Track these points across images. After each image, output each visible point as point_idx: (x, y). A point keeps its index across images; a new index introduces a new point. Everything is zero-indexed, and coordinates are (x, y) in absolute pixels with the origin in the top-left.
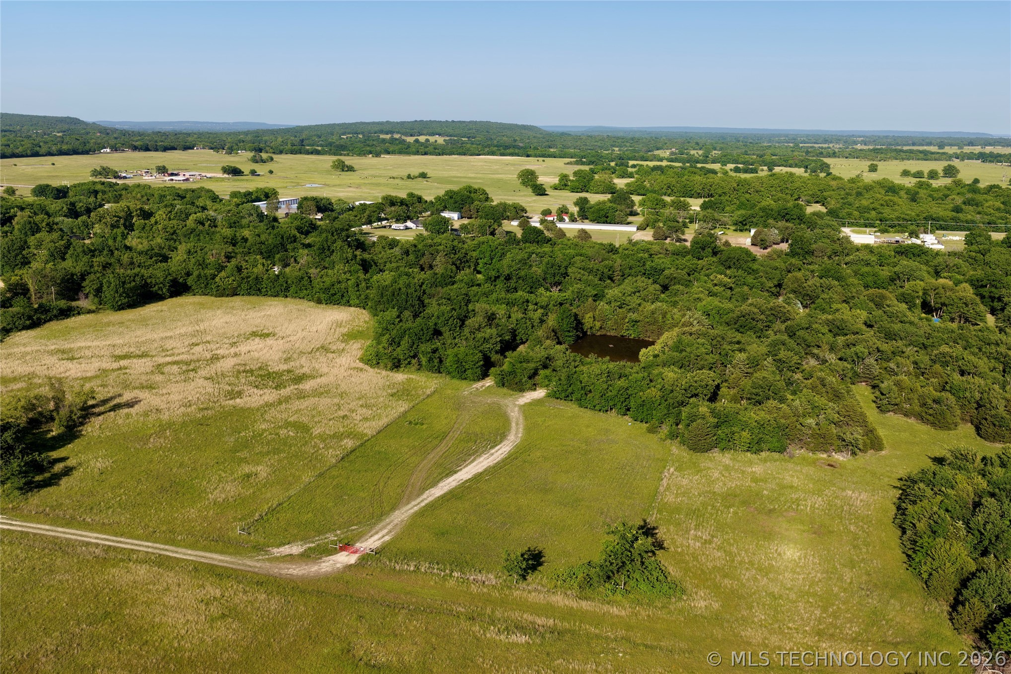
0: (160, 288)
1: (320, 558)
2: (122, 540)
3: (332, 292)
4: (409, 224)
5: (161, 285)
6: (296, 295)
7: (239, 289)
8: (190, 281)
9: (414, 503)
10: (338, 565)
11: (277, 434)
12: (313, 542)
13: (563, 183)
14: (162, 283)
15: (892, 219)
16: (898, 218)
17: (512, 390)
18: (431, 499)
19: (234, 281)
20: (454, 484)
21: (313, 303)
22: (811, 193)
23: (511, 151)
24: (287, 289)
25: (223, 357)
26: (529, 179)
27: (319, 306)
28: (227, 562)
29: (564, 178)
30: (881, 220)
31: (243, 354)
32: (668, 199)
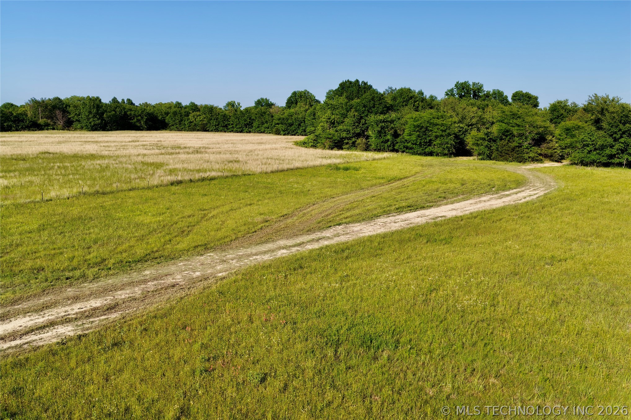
3: (290, 121)
7: (209, 125)
14: (140, 115)
19: (205, 118)
24: (251, 125)
27: (278, 137)
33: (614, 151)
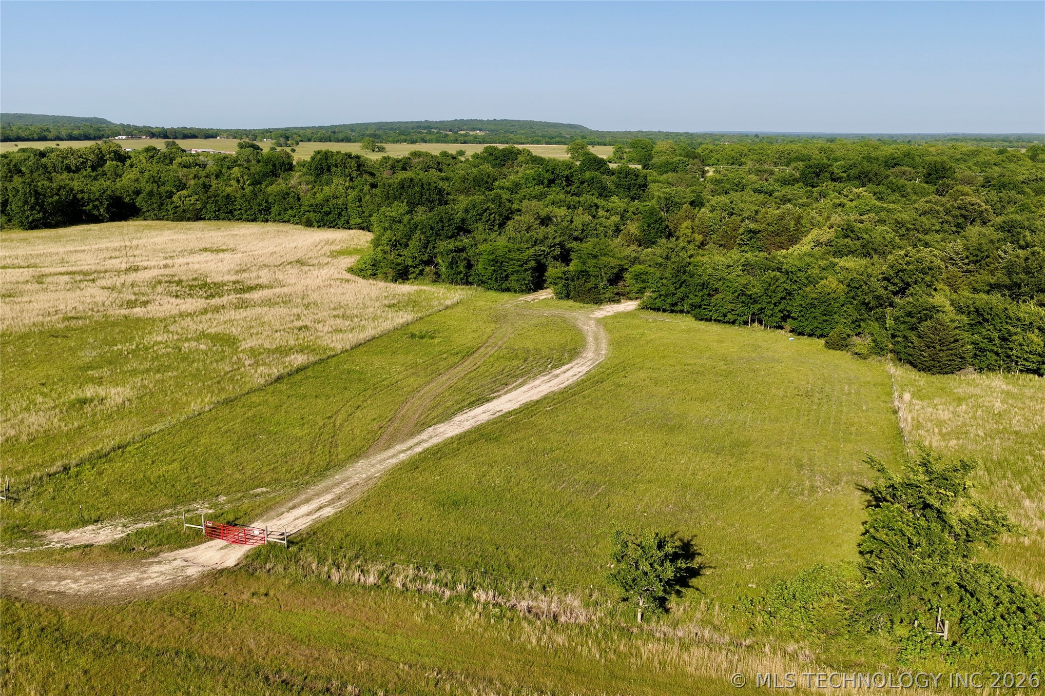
0: (95, 207)
1: (156, 554)
3: (326, 209)
5: (97, 203)
6: (279, 217)
7: (204, 210)
8: (139, 201)
9: (399, 447)
12: (154, 520)
13: (618, 155)
14: (97, 199)
17: (583, 301)
18: (435, 441)
19: (197, 200)
20: (484, 418)
21: (301, 227)
23: (557, 140)
24: (267, 210)
25: (145, 269)
29: (618, 149)
31: (177, 266)
33: (675, 299)
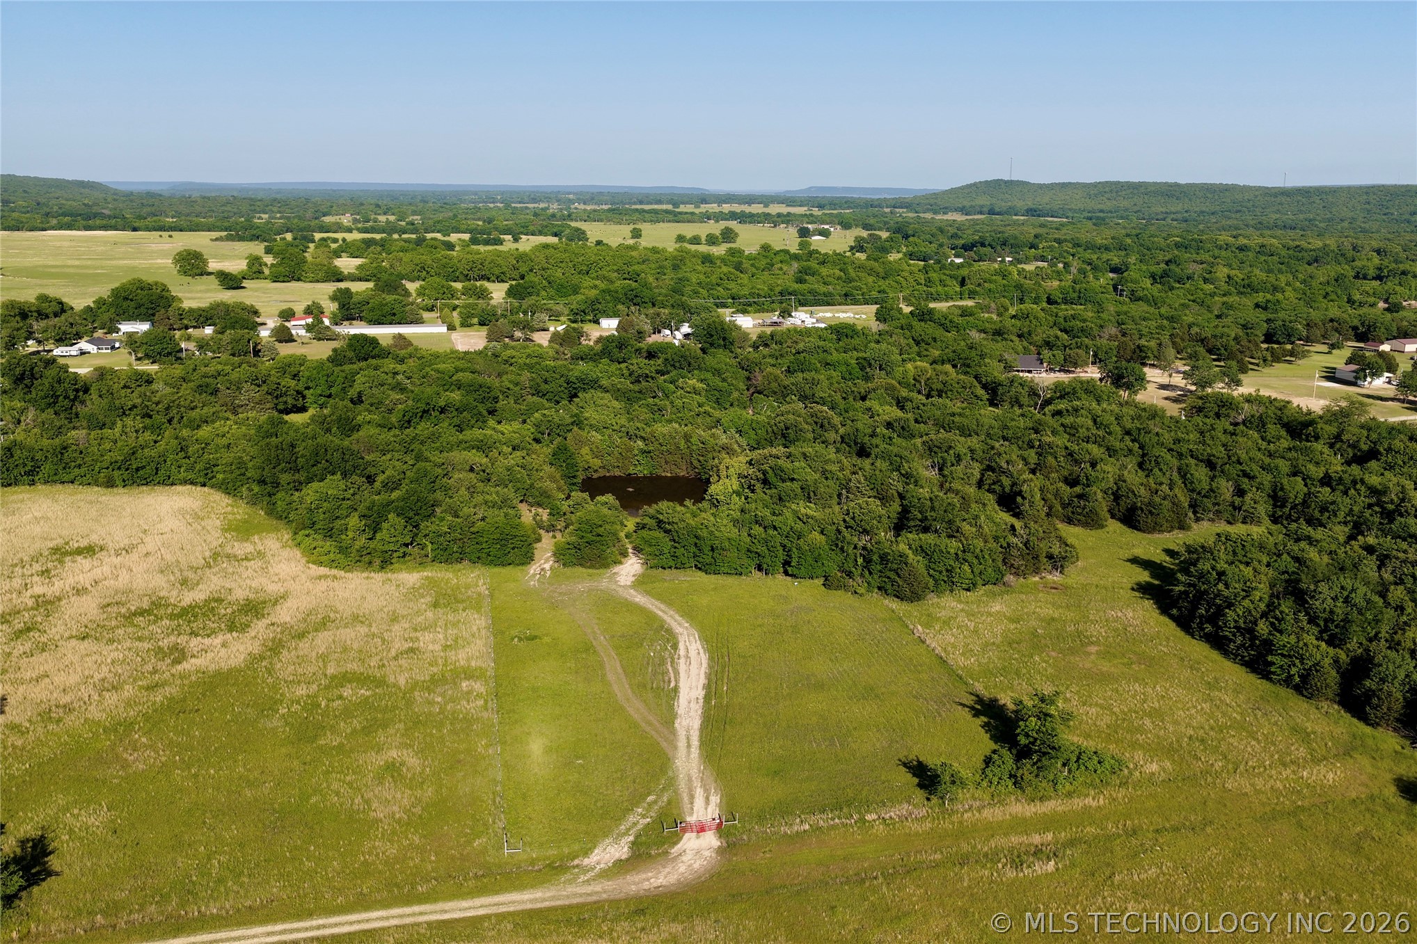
1: (668, 852)
2: (321, 922)
4: (84, 345)
6: (56, 478)
9: (681, 744)
10: (707, 854)
11: (340, 697)
12: (626, 833)
13: (254, 269)
15: (745, 296)
16: (752, 294)
17: (592, 567)
20: (697, 707)
21: (96, 489)
22: (615, 268)
23: (98, 222)
24: (35, 471)
25: (59, 599)
26: (192, 264)
27: (115, 490)
28: (544, 900)
29: (255, 261)
30: (733, 298)
31: (89, 587)
32: (458, 286)
